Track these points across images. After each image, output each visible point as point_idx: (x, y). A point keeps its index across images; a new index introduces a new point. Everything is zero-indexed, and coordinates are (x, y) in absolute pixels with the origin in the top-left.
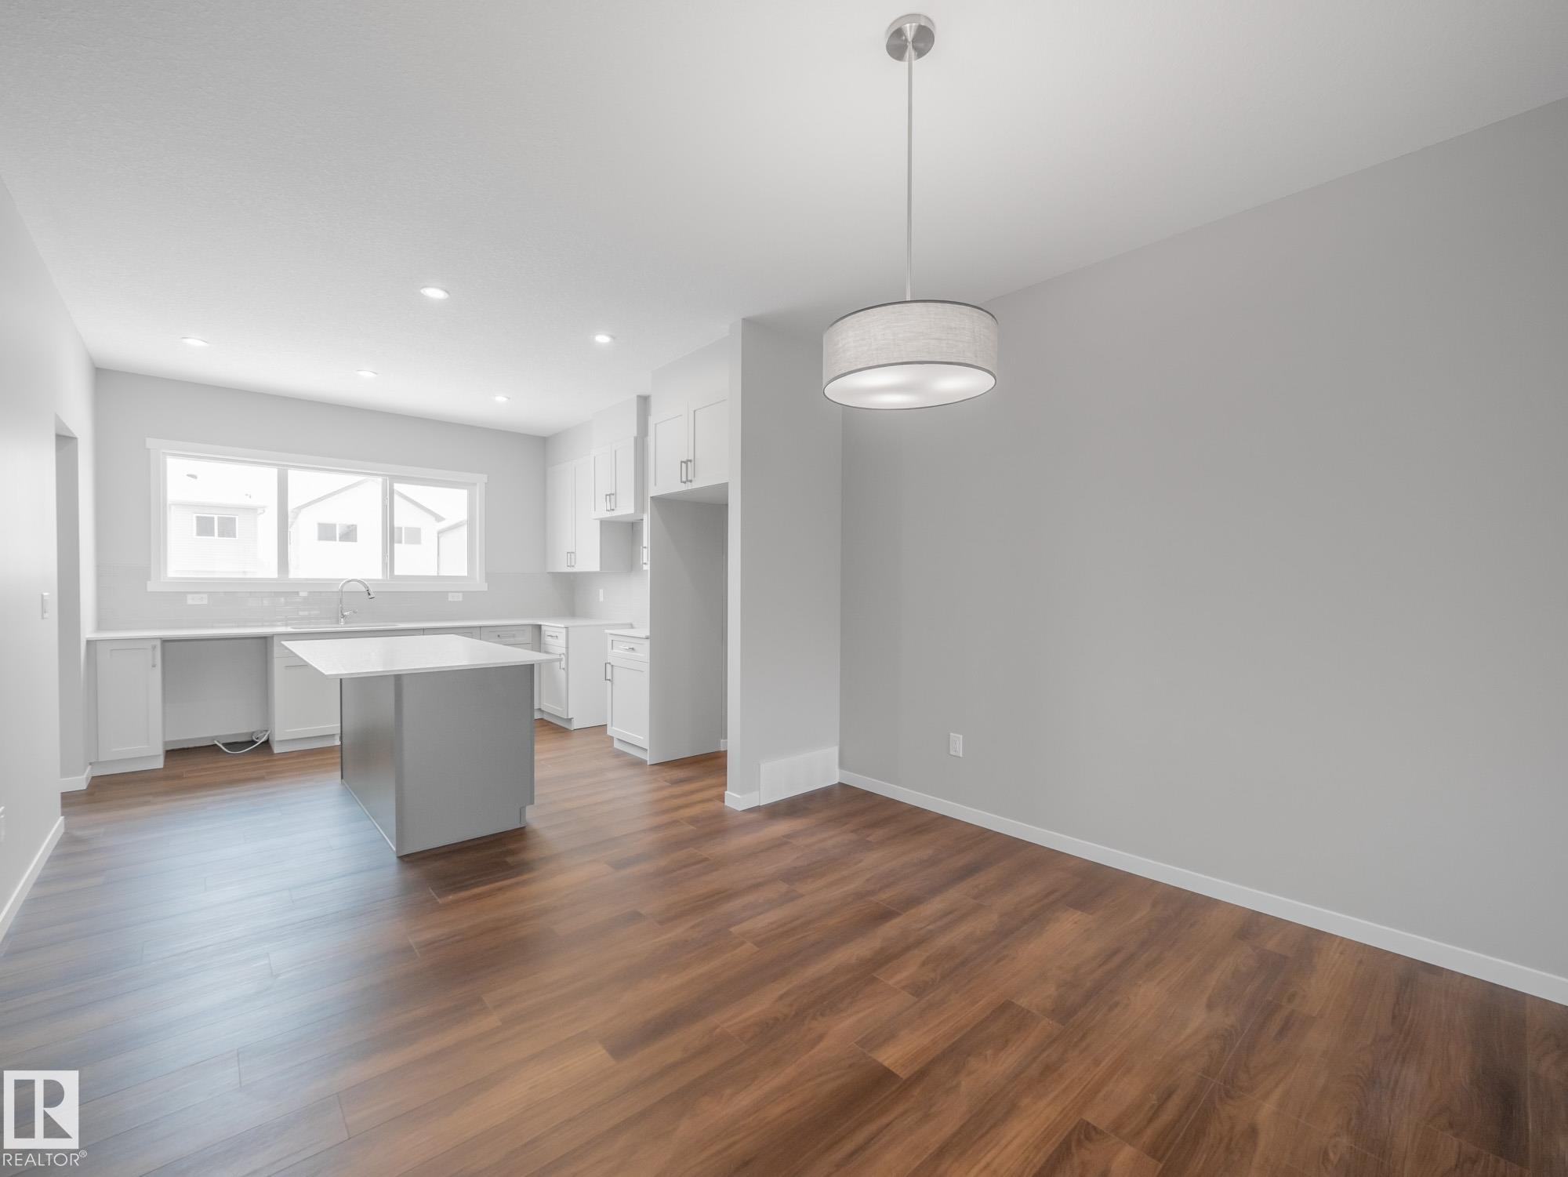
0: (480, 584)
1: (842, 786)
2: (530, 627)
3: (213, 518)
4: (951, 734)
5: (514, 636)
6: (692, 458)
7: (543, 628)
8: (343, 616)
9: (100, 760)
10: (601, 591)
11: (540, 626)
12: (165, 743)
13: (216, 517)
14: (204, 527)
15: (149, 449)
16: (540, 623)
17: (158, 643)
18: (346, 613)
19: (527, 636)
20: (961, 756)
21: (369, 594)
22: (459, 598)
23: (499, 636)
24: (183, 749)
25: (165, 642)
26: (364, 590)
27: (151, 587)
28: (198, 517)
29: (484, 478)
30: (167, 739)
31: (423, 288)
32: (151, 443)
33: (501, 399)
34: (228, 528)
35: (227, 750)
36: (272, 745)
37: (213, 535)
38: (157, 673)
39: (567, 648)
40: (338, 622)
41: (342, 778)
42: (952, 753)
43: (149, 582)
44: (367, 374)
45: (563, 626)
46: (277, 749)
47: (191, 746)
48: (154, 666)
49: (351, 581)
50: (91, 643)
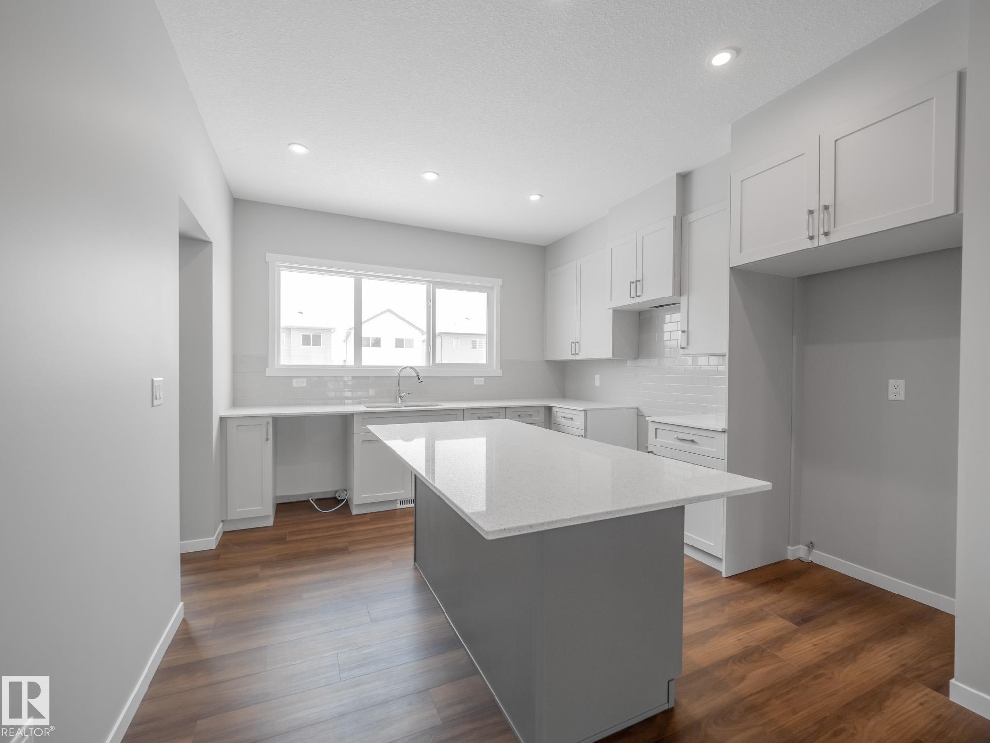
0: (496, 370)
2: (541, 409)
3: (310, 335)
5: (530, 416)
7: (555, 410)
8: (401, 397)
9: (228, 519)
10: (598, 377)
11: (551, 408)
12: (276, 498)
13: (311, 334)
14: (306, 340)
15: (268, 263)
16: (552, 405)
17: (271, 420)
18: (403, 394)
19: (541, 416)
21: (419, 379)
23: (519, 416)
24: (289, 503)
25: (276, 419)
26: (415, 375)
27: (269, 372)
28: (303, 335)
29: (500, 281)
30: (278, 495)
32: (270, 257)
34: (317, 341)
35: (318, 509)
36: (351, 509)
37: (310, 345)
38: (270, 444)
39: (585, 430)
40: (397, 401)
41: (415, 561)
43: (267, 369)
45: (582, 409)
46: (355, 512)
47: (294, 500)
48: (267, 439)
49: (406, 367)
50: (222, 419)
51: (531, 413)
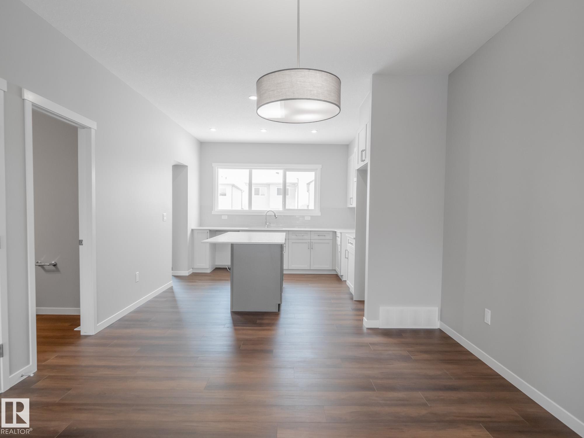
0: (318, 213)
1: (440, 331)
2: (332, 232)
4: (486, 309)
5: (325, 236)
6: (365, 149)
8: (266, 225)
11: (336, 232)
15: (213, 167)
16: (336, 231)
17: (208, 231)
18: (267, 223)
19: (330, 236)
20: (490, 324)
21: (275, 216)
22: (309, 218)
23: (318, 235)
24: (220, 268)
25: (210, 231)
27: (213, 213)
29: (320, 166)
31: (249, 96)
32: (214, 165)
33: (314, 132)
39: (341, 242)
40: (265, 227)
42: (485, 321)
43: (212, 211)
44: (264, 131)
45: (340, 232)
47: (222, 267)
49: (270, 211)
50: (192, 230)
51: (325, 234)
